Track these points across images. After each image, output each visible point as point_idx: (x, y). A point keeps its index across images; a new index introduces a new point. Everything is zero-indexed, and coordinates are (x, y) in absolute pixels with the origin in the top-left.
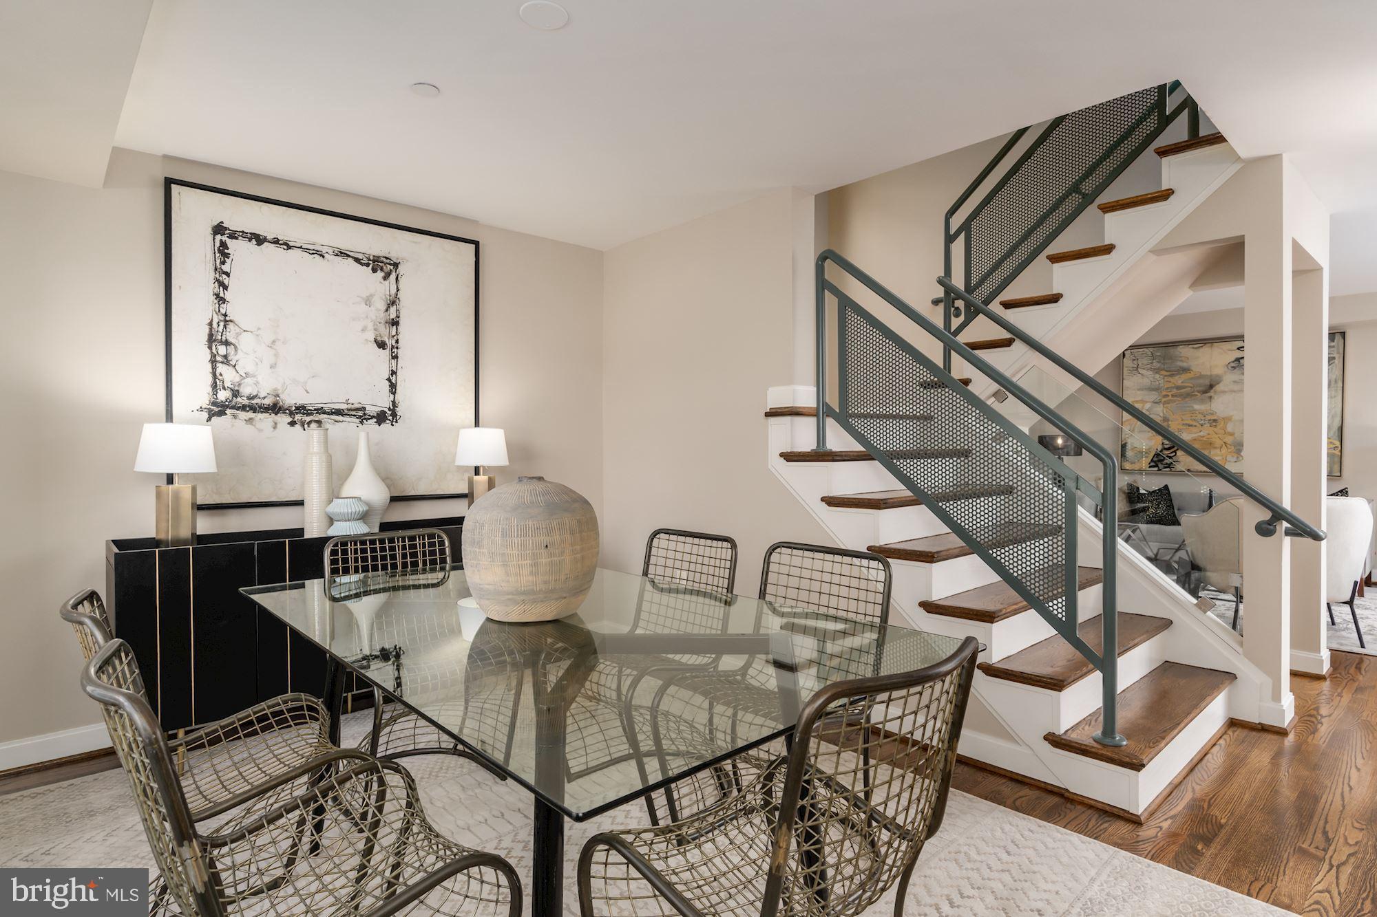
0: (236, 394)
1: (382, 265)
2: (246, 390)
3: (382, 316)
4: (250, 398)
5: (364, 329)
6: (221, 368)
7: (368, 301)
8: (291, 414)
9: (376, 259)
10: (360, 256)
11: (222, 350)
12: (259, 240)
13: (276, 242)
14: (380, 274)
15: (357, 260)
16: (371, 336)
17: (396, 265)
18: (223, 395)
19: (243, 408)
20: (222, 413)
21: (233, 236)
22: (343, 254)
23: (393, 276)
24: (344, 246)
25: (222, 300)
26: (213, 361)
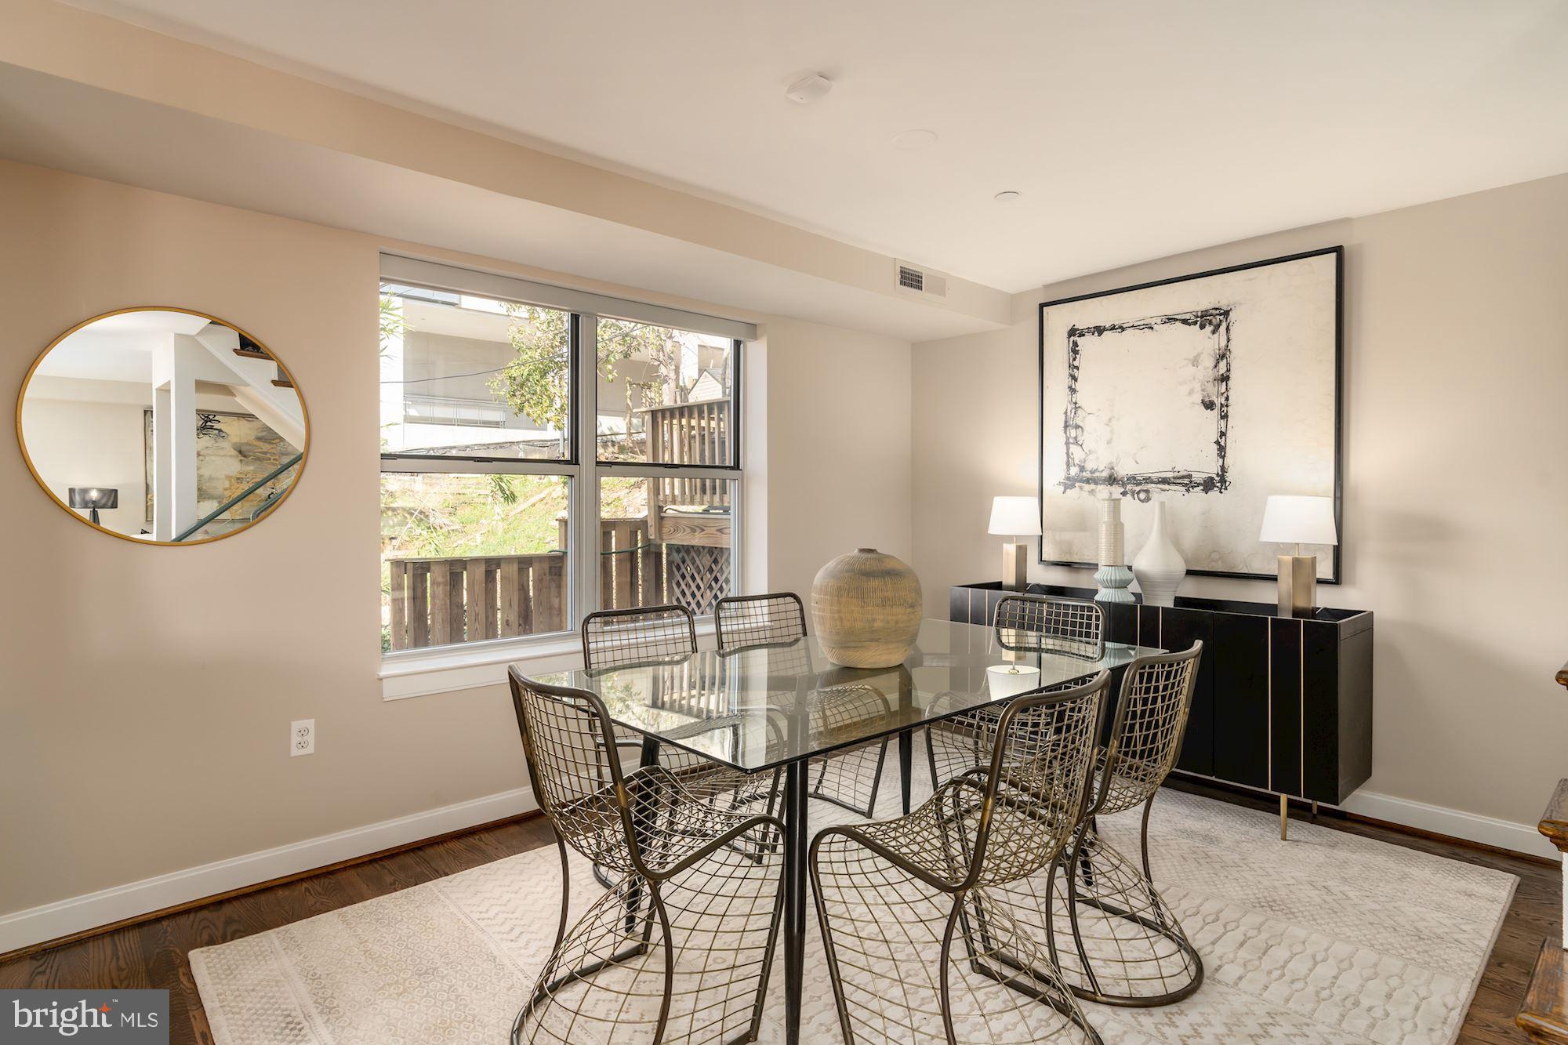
0: (1082, 469)
1: (1213, 319)
2: (1089, 466)
3: (1211, 374)
4: (1092, 472)
5: (1191, 392)
6: (1073, 448)
7: (1195, 362)
8: (1124, 485)
9: (1205, 314)
10: (1187, 317)
11: (1073, 433)
12: (1099, 330)
13: (1113, 328)
14: (1209, 328)
15: (1185, 322)
16: (1198, 398)
17: (1226, 313)
18: (1074, 471)
19: (1088, 481)
20: (1073, 486)
21: (1081, 335)
22: (1171, 320)
23: (1223, 328)
24: (1170, 311)
25: (1073, 390)
26: (1067, 444)
